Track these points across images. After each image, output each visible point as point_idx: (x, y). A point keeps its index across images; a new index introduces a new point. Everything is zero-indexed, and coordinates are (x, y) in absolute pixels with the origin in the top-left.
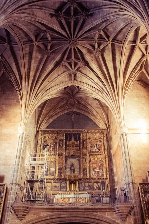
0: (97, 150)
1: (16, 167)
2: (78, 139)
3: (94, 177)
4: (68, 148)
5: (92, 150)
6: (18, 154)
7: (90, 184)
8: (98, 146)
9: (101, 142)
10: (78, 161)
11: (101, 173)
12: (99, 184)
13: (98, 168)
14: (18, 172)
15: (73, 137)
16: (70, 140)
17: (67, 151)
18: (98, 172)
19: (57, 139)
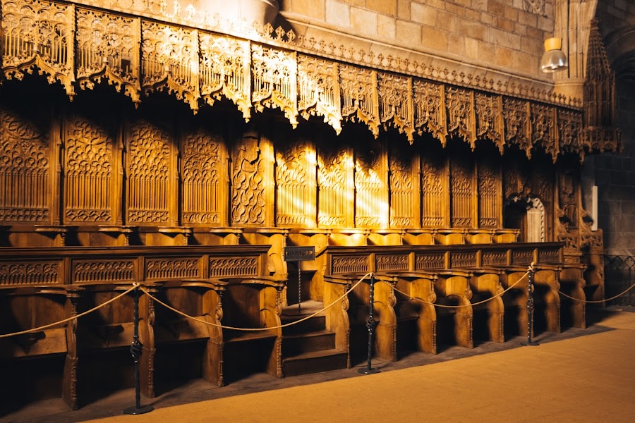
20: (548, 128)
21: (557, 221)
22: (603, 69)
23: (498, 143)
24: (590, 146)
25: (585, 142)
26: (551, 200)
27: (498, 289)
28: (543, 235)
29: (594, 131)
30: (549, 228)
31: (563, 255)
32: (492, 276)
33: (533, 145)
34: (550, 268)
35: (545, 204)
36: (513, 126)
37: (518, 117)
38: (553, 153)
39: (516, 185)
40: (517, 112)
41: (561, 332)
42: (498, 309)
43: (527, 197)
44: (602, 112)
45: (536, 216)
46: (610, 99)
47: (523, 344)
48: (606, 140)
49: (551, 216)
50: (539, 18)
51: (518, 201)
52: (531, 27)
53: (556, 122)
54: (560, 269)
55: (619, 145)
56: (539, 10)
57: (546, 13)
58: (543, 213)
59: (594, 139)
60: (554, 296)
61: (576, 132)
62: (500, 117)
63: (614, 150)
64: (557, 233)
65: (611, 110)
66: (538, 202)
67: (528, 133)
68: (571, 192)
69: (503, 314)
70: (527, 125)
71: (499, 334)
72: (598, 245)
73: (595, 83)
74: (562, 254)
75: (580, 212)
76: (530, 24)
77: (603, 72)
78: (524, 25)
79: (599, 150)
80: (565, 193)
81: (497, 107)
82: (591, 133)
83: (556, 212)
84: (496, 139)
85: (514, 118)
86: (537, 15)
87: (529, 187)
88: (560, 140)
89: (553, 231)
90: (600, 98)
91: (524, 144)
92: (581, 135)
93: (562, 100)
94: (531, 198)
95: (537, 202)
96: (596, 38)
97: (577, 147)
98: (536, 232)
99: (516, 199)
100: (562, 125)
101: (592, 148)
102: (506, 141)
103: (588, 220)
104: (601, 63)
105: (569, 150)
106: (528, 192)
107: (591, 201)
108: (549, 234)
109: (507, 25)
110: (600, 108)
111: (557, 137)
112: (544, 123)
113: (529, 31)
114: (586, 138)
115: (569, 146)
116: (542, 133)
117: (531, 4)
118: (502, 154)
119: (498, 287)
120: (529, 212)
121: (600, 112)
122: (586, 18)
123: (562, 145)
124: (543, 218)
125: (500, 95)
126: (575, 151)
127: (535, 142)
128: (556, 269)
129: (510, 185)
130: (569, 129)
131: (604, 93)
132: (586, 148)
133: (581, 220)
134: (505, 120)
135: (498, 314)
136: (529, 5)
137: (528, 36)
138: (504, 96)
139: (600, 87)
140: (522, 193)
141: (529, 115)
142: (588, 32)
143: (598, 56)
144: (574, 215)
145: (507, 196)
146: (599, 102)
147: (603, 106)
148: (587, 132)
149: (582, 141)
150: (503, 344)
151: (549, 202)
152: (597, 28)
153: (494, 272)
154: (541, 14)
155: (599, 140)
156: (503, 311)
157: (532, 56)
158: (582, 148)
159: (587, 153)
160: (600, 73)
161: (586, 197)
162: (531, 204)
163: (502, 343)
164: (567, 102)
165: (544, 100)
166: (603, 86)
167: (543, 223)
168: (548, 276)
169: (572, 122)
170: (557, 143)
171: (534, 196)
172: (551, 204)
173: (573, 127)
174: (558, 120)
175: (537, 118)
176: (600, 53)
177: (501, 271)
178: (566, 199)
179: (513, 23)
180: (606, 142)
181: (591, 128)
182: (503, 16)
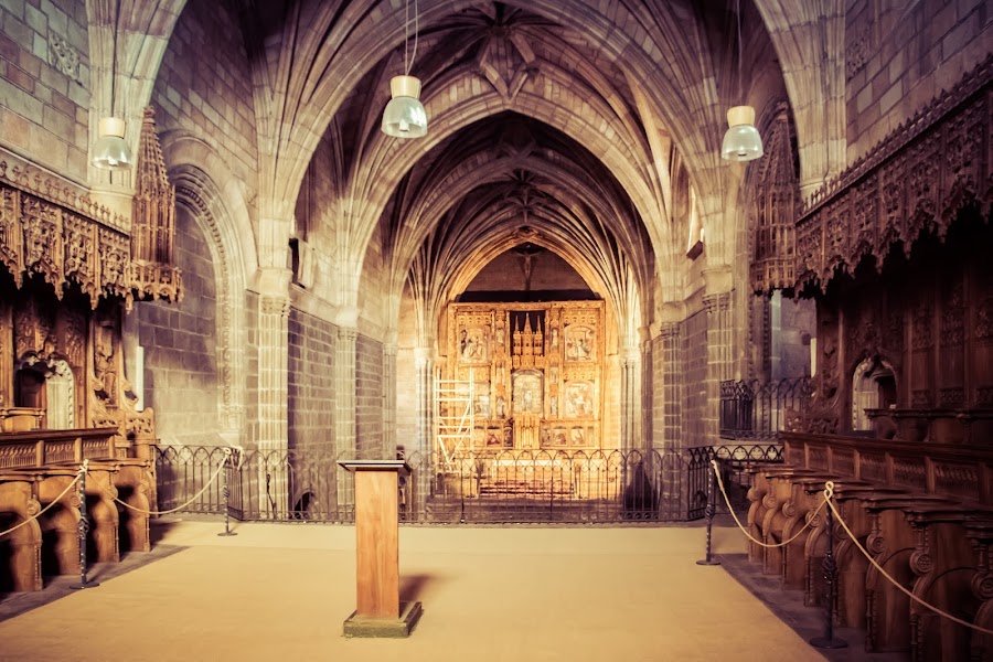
0: (581, 353)
1: (423, 433)
2: (539, 327)
3: (573, 416)
4: (517, 349)
5: (571, 352)
6: (423, 409)
7: (562, 431)
8: (584, 345)
9: (592, 332)
10: (539, 381)
11: (587, 409)
12: (581, 431)
13: (581, 397)
14: (427, 443)
15: (528, 320)
16: (522, 329)
17: (516, 358)
18: (582, 407)
19: (490, 325)
20: (86, 253)
21: (92, 396)
22: (159, 180)
23: (12, 268)
24: (141, 289)
25: (134, 282)
26: (82, 365)
27: (31, 506)
28: (71, 417)
29: (147, 269)
30: (80, 407)
31: (115, 448)
32: (19, 485)
33: (66, 277)
34: (102, 467)
35: (75, 369)
36: (37, 243)
37: (44, 231)
38: (92, 294)
39: (32, 338)
40: (43, 222)
41: (121, 561)
42: (31, 537)
43: (50, 358)
44: (158, 240)
45: (60, 387)
46: (168, 226)
47: (74, 588)
48: (161, 281)
49: (82, 389)
50: (71, 83)
51: (36, 364)
52: (58, 93)
53: (97, 246)
54: (118, 468)
55: (178, 291)
56: (71, 71)
57: (81, 80)
58: (72, 384)
59: (146, 279)
60: (109, 508)
61: (122, 266)
62: (17, 225)
63: (172, 298)
64: (91, 415)
65: (168, 242)
66: (64, 367)
67: (58, 257)
68: (110, 354)
69: (40, 545)
70: (57, 246)
71: (33, 578)
72: (147, 431)
73: (148, 199)
74: (114, 445)
75: (121, 384)
76: (58, 89)
77: (159, 185)
78: (49, 88)
79: (152, 295)
80: (102, 355)
81: (11, 209)
82: (142, 270)
83: (90, 383)
84: (11, 261)
85: (37, 231)
86: (68, 78)
87: (53, 343)
88: (102, 275)
89: (86, 411)
90: (155, 221)
91: (53, 274)
92: (129, 272)
93: (105, 214)
94: (55, 359)
95: (62, 366)
96: (150, 135)
97: (123, 288)
98: (61, 412)
99: (32, 361)
100: (104, 253)
101: (145, 293)
102: (27, 267)
103: (131, 395)
104: (157, 171)
105: (114, 291)
106: (51, 349)
107: (134, 368)
108: (80, 415)
109: (23, 79)
110: (154, 235)
111: (98, 270)
112: (81, 246)
113: (55, 100)
114: (135, 276)
115: (114, 285)
116: (78, 261)
117: (61, 58)
118: (19, 286)
119: (30, 502)
120: (48, 382)
121: (154, 241)
122: (136, 103)
123: (105, 283)
124: (71, 391)
125: (16, 190)
126: (121, 295)
127: (68, 273)
128: (112, 469)
129: (24, 338)
130: (113, 259)
131: (160, 215)
132: (135, 291)
133: (123, 396)
134: (24, 231)
135: (31, 545)
136: (57, 59)
137: (54, 107)
138: (23, 193)
139: (155, 205)
140: (42, 351)
141: (59, 230)
142: (140, 123)
143: (153, 160)
144: (113, 388)
145: (20, 356)
146: (154, 226)
147: (158, 233)
148: (137, 268)
149: (128, 281)
150: (42, 593)
151: (79, 368)
152: (152, 121)
153: (23, 478)
154: (74, 77)
155: (153, 281)
156: (40, 540)
157: (60, 139)
158: (129, 290)
159: (136, 298)
160: (156, 186)
161: (128, 361)
162: (53, 370)
163: (40, 593)
164: (111, 220)
165: (82, 210)
166: (160, 203)
167: (72, 400)
168: (99, 479)
169: (118, 250)
170: (97, 278)
171: (59, 357)
172: (83, 370)
173: (118, 258)
174: (101, 244)
175: (71, 237)
176: (155, 157)
177: (36, 475)
178: (103, 364)
179: (34, 80)
180: (162, 286)
181: (142, 263)
182: (17, 62)
